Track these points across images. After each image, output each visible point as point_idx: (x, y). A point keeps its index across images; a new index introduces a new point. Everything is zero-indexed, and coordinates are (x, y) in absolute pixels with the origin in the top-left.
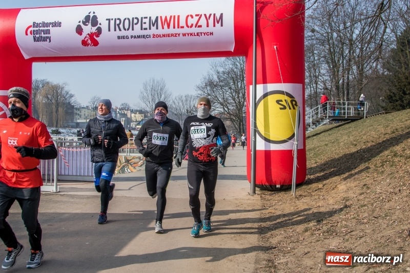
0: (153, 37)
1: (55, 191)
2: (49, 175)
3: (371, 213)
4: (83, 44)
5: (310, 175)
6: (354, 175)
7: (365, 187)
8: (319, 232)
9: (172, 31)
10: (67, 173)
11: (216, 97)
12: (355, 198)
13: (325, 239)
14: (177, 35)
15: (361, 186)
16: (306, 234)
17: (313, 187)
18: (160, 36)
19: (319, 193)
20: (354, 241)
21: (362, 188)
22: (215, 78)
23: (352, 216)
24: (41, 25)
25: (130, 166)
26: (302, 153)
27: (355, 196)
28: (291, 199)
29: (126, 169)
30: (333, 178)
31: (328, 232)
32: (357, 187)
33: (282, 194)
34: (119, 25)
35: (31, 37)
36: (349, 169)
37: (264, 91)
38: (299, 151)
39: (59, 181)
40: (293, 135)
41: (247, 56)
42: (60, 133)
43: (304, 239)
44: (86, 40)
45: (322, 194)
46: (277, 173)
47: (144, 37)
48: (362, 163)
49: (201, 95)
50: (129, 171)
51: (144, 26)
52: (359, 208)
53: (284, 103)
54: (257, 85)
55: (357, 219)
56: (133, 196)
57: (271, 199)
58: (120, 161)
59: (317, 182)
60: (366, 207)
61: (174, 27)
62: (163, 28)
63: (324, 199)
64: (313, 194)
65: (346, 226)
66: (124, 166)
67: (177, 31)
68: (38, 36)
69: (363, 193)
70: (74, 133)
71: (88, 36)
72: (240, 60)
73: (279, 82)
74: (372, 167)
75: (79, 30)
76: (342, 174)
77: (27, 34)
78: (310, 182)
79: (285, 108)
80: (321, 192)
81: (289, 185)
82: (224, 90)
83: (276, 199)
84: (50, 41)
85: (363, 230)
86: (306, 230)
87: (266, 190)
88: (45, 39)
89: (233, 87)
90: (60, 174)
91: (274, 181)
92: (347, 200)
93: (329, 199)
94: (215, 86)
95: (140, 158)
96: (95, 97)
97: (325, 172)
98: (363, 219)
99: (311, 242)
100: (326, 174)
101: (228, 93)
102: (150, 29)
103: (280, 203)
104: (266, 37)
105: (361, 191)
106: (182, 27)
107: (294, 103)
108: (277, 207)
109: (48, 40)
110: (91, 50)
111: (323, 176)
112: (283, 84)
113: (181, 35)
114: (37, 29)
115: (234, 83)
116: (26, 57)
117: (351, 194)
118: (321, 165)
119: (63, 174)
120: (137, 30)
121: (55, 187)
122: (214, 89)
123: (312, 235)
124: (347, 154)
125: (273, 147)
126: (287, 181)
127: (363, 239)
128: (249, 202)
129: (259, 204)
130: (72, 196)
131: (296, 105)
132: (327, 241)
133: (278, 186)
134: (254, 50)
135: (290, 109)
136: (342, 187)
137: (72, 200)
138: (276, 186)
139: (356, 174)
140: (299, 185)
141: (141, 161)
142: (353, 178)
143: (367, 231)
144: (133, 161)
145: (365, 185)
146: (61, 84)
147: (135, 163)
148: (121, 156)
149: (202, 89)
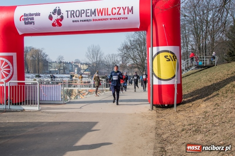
0: (93, 21)
1: (38, 109)
2: (34, 101)
3: (220, 120)
4: (53, 26)
5: (185, 99)
6: (210, 99)
7: (217, 105)
8: (190, 131)
9: (104, 17)
10: (45, 100)
11: (130, 55)
12: (211, 112)
13: (194, 135)
14: (107, 19)
15: (214, 105)
16: (183, 132)
17: (187, 105)
18: (97, 20)
19: (190, 109)
20: (211, 136)
21: (215, 106)
22: (129, 44)
23: (209, 122)
24: (28, 15)
25: (81, 95)
26: (180, 86)
27: (211, 110)
28: (174, 113)
29: (78, 96)
30: (198, 100)
31: (195, 131)
32: (212, 105)
33: (168, 110)
34: (73, 14)
35: (23, 22)
36: (207, 95)
37: (157, 51)
38: (178, 85)
39: (40, 104)
40: (175, 76)
41: (147, 31)
42: (40, 77)
43: (182, 135)
44: (54, 23)
45: (191, 109)
46: (165, 98)
47: (87, 21)
48: (214, 91)
49: (121, 54)
50: (80, 98)
51: (88, 14)
52: (213, 117)
53: (169, 57)
54: (154, 48)
55: (212, 124)
56: (83, 112)
57: (162, 113)
58: (75, 92)
59: (188, 103)
60: (217, 117)
61: (105, 15)
62: (99, 15)
63: (193, 112)
64: (187, 109)
65: (206, 128)
66: (77, 95)
67: (107, 17)
68: (27, 21)
69: (215, 109)
70: (48, 77)
71: (55, 21)
72: (143, 33)
73: (166, 45)
74: (221, 94)
75: (51, 18)
76: (203, 98)
77: (21, 20)
78: (184, 103)
79: (169, 60)
80: (191, 108)
81: (173, 105)
82: (134, 51)
83: (165, 113)
84: (34, 24)
85: (216, 130)
86: (183, 130)
87: (159, 107)
88: (31, 23)
89: (139, 49)
90: (41, 100)
91: (163, 102)
92: (206, 113)
93: (196, 112)
94: (129, 48)
95: (86, 90)
96: (60, 56)
97: (193, 97)
98: (216, 124)
99: (186, 137)
100: (194, 98)
101: (136, 52)
102: (91, 16)
103: (168, 115)
104: (158, 19)
105: (214, 108)
106: (110, 15)
107: (175, 58)
108: (166, 117)
109: (33, 23)
110: (57, 29)
111: (192, 99)
112: (168, 47)
113: (109, 19)
114: (27, 17)
115: (140, 47)
116: (20, 33)
117: (208, 109)
118: (191, 93)
119: (43, 100)
120: (84, 17)
121: (38, 107)
122: (128, 50)
123: (187, 133)
124: (206, 86)
125: (163, 83)
126: (171, 102)
127: (216, 135)
128: (149, 114)
129: (155, 116)
130: (48, 113)
131: (176, 58)
132: (195, 136)
133: (166, 105)
134: (151, 27)
135: (172, 61)
136: (203, 105)
137: (48, 115)
138: (165, 105)
139: (211, 97)
140: (178, 104)
141: (87, 92)
142: (210, 100)
143: (218, 130)
144: (82, 92)
145: (216, 104)
146: (40, 49)
147: (83, 93)
148: (76, 90)
149: (121, 50)
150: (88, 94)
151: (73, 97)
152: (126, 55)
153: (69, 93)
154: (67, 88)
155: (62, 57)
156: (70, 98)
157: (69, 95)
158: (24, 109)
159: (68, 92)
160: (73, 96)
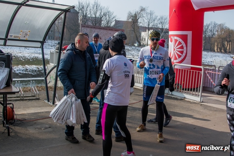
116: (196, 8)
158: (185, 98)
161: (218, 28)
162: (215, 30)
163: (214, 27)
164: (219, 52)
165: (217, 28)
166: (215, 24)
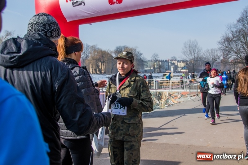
4: (109, 4)
11: (232, 48)
22: (231, 36)
25: (172, 99)
29: (169, 100)
35: (70, 3)
49: (221, 48)
58: (165, 95)
66: (168, 99)
77: (67, 2)
82: (237, 43)
89: (243, 40)
94: (231, 41)
95: (178, 93)
96: (154, 54)
101: (240, 45)
110: (117, 8)
122: (230, 43)
141: (180, 95)
144: (174, 95)
146: (134, 48)
147: (175, 97)
148: (166, 92)
149: (222, 43)
150: (181, 97)
151: (163, 101)
152: (227, 49)
153: (158, 96)
154: (156, 90)
155: (157, 55)
156: (159, 103)
157: (159, 98)
159: (156, 94)
160: (163, 99)
161: (91, 50)
162: (88, 52)
163: (87, 49)
164: (94, 73)
165: (89, 50)
166: (87, 46)
